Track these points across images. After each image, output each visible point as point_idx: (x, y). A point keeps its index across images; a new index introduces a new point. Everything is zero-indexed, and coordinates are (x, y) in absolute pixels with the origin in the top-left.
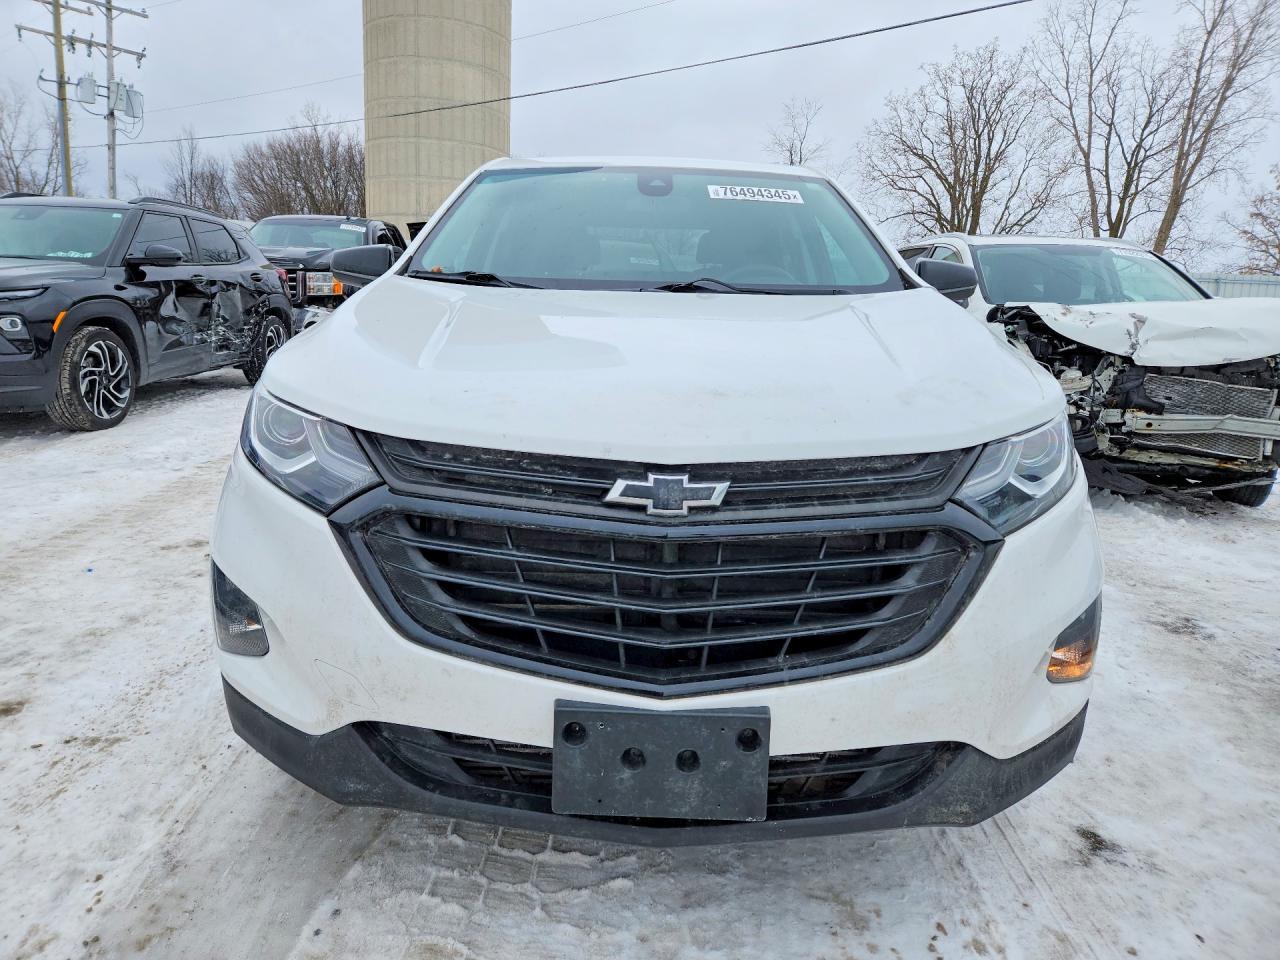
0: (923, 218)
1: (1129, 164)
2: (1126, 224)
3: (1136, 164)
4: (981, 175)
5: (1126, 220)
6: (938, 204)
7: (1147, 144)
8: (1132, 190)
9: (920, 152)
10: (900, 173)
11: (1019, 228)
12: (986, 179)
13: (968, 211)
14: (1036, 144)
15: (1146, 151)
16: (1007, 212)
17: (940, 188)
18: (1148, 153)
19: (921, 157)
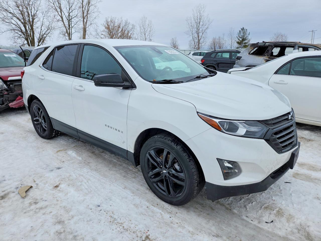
0: (16, 31)
1: (68, 20)
2: (71, 35)
3: (70, 20)
4: (31, 20)
5: (71, 34)
6: (20, 28)
7: (71, 14)
8: (71, 26)
9: (9, 11)
10: (5, 17)
11: (46, 35)
12: (33, 21)
13: (31, 30)
14: (44, 13)
15: (71, 17)
16: (41, 30)
17: (19, 23)
18: (72, 17)
19: (10, 13)
